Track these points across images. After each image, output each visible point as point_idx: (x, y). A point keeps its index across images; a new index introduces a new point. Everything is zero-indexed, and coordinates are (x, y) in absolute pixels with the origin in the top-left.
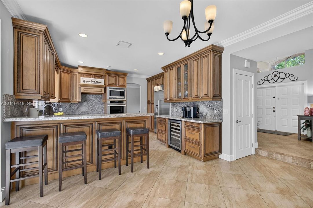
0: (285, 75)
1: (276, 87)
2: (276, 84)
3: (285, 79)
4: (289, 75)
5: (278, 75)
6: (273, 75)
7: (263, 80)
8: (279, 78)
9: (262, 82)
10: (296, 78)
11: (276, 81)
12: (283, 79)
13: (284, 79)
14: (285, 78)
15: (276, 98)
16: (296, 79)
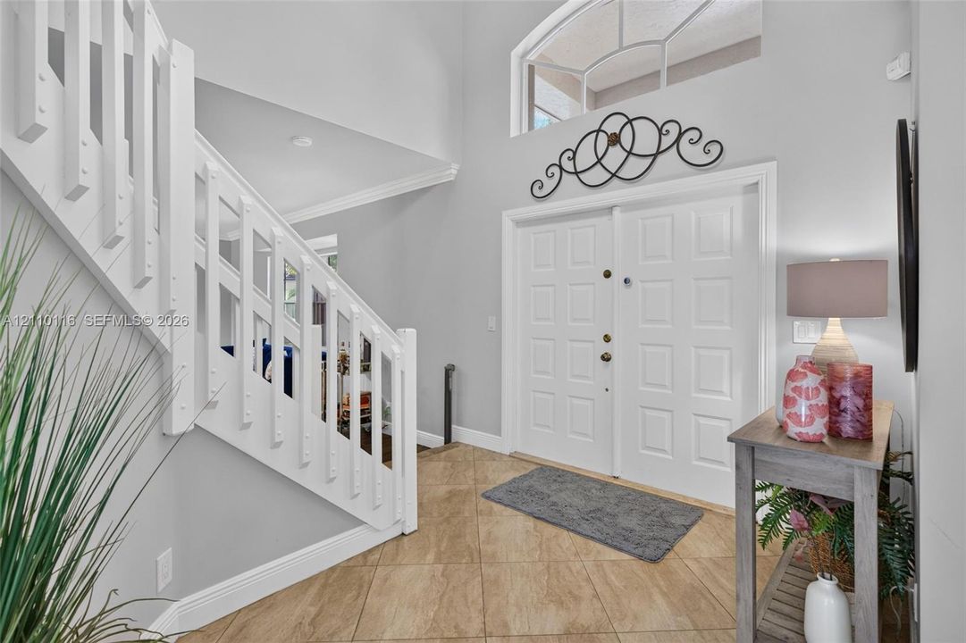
0: (660, 131)
1: (616, 212)
2: (616, 193)
3: (660, 158)
4: (681, 135)
5: (626, 138)
6: (603, 139)
7: (556, 170)
8: (630, 153)
9: (549, 185)
10: (715, 149)
11: (614, 175)
12: (650, 160)
13: (655, 156)
14: (659, 153)
15: (617, 277)
16: (716, 155)
